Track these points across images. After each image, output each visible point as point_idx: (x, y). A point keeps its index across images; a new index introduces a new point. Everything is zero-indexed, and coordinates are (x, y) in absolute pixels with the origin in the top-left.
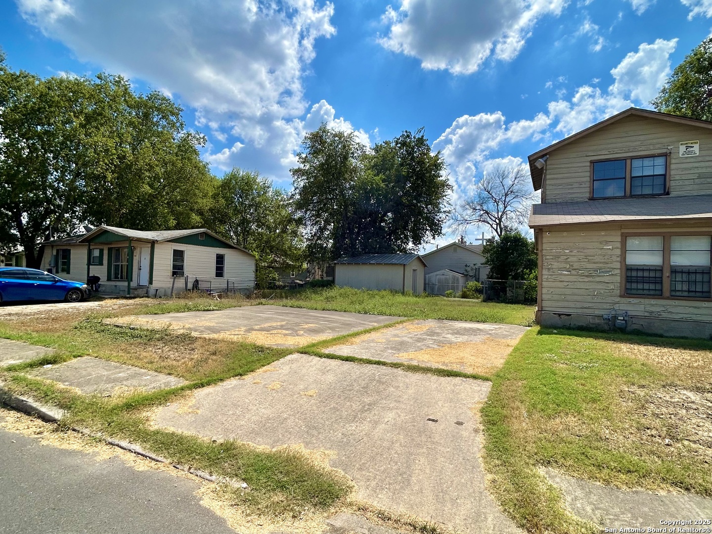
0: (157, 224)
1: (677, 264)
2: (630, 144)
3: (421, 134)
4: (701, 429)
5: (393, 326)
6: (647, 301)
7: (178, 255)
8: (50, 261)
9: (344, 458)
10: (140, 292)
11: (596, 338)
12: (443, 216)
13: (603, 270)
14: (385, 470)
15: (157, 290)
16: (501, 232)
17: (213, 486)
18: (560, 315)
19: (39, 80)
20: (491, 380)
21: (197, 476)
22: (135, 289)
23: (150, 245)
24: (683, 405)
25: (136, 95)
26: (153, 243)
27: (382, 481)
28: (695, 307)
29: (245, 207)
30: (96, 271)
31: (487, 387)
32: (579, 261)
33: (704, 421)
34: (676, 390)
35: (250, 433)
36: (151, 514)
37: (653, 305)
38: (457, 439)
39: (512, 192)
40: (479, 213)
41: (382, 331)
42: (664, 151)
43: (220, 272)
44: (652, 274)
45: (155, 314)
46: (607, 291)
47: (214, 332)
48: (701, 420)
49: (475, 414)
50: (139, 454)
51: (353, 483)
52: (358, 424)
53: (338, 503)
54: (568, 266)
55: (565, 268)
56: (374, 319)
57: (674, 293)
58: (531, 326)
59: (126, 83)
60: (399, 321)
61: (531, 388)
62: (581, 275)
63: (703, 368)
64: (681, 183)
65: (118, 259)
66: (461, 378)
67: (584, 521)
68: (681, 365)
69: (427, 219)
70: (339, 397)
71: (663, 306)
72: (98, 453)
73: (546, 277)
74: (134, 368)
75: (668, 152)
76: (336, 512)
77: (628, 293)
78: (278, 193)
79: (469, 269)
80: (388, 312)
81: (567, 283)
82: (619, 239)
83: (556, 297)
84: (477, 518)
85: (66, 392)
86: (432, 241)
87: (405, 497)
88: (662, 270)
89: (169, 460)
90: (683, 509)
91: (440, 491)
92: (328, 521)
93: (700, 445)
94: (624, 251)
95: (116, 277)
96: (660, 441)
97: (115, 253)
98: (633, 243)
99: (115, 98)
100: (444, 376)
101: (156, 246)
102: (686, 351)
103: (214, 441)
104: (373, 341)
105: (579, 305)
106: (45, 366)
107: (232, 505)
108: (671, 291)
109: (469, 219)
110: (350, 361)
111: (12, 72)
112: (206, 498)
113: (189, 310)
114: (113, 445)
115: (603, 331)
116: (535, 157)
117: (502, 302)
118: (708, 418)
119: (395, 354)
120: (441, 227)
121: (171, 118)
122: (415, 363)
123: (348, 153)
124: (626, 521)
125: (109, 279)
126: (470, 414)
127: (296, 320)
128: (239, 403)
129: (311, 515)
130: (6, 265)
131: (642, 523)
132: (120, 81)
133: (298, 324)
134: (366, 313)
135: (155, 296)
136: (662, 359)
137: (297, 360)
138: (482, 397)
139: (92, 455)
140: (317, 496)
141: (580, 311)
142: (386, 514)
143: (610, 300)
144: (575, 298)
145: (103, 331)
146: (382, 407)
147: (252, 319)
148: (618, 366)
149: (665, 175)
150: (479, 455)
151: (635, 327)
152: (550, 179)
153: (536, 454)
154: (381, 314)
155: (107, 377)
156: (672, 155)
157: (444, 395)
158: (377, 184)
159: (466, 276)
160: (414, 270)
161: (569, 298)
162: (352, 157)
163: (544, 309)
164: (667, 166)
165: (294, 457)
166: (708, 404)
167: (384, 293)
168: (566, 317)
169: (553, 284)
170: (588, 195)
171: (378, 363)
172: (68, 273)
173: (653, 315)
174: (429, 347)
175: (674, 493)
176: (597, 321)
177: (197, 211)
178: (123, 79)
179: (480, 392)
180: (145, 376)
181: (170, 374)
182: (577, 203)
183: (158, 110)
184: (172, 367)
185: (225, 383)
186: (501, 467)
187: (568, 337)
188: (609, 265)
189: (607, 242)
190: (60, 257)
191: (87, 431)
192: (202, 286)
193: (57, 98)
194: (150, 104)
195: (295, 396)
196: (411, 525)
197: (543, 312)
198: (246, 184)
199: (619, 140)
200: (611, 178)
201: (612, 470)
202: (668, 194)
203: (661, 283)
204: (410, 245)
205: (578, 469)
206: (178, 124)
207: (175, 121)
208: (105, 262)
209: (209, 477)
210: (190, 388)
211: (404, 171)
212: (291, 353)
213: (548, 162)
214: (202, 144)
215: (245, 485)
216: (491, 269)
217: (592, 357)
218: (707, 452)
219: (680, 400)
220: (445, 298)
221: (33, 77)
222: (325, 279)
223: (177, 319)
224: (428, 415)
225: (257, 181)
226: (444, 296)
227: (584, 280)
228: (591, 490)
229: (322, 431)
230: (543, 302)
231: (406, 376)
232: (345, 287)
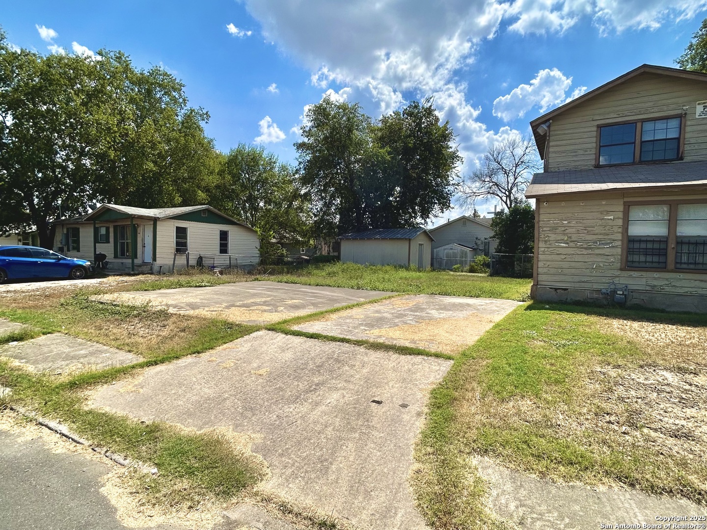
0: (164, 202)
1: (684, 234)
2: (643, 105)
3: (429, 104)
4: (668, 415)
5: (379, 302)
6: (649, 274)
7: (181, 233)
8: (62, 240)
9: (269, 443)
10: (145, 268)
11: (588, 313)
12: (451, 188)
13: (603, 242)
14: (307, 456)
15: (161, 267)
16: (511, 205)
17: (123, 470)
18: (556, 289)
19: (41, 58)
20: (453, 359)
21: (111, 459)
22: (140, 266)
23: (152, 223)
24: (656, 387)
25: (137, 71)
26: (155, 220)
27: (299, 468)
28: (702, 281)
29: (252, 184)
30: (103, 248)
31: (446, 366)
32: (578, 232)
33: (674, 406)
34: (654, 371)
35: (184, 414)
36: (42, 501)
37: (655, 279)
38: (396, 423)
39: (522, 162)
40: (488, 185)
41: (365, 306)
42: (679, 112)
43: (224, 249)
44: (656, 246)
45: (146, 290)
46: (606, 264)
47: (193, 309)
48: (670, 405)
49: (424, 396)
50: (64, 435)
51: (268, 471)
52: (297, 405)
53: (243, 492)
54: (566, 238)
55: (563, 240)
56: (364, 295)
57: (678, 266)
58: (525, 301)
59: (127, 59)
60: (388, 296)
61: (494, 368)
62: (581, 248)
63: (694, 346)
64: (696, 147)
65: (123, 237)
66: (423, 357)
67: (503, 519)
68: (672, 342)
69: (435, 192)
70: (289, 377)
71: (667, 279)
72: (24, 433)
73: (543, 249)
74: (98, 345)
75: (684, 112)
76: (237, 503)
77: (629, 265)
78: (283, 168)
79: (479, 242)
80: (381, 288)
81: (565, 256)
82: (621, 208)
83: (553, 271)
84: (386, 513)
85: (19, 370)
86: (440, 215)
87: (317, 488)
88: (667, 241)
89: (90, 442)
90: (619, 508)
91: (357, 481)
92: (225, 513)
93: (662, 433)
94: (626, 221)
95: (123, 254)
96: (617, 428)
97: (120, 232)
98: (636, 213)
99: (115, 74)
100: (406, 354)
101: (158, 223)
102: (684, 328)
103: (142, 422)
104: (350, 317)
105: (577, 279)
106: (10, 343)
107: (131, 493)
108: (677, 263)
109: (478, 192)
110: (315, 338)
111: (13, 51)
112: (109, 485)
113: (181, 286)
114: (43, 425)
115: (601, 306)
116: (537, 123)
117: (508, 277)
118: (680, 402)
119: (366, 330)
120: (450, 201)
121: (174, 94)
122: (381, 341)
123: (352, 126)
124: (549, 521)
125: (116, 257)
126: (419, 395)
127: (283, 296)
128: (185, 382)
129: (209, 505)
130: (24, 244)
131: (568, 524)
132: (120, 57)
133: (282, 300)
134: (358, 288)
135: (159, 273)
136: (653, 336)
137: (261, 337)
138: (438, 377)
139: (17, 435)
140: (223, 485)
141: (577, 285)
142: (289, 506)
143: (610, 273)
144: (573, 271)
145: (86, 308)
146: (329, 388)
147: (239, 294)
148: (600, 344)
149: (678, 139)
150: (412, 441)
151: (635, 301)
152: (553, 146)
153: (474, 441)
154: (374, 289)
155: (66, 355)
156: (688, 117)
157: (399, 374)
158: (382, 157)
159: (475, 251)
160: (420, 245)
161: (566, 271)
162: (357, 130)
163: (540, 283)
164: (681, 128)
165: (218, 441)
166: (684, 387)
167: (388, 268)
168: (563, 291)
169: (549, 257)
170: (593, 162)
171: (343, 340)
172: (79, 251)
173: (656, 289)
174: (406, 323)
175: (616, 489)
176: (595, 295)
177: (204, 188)
178: (123, 55)
179: (436, 372)
180: (105, 354)
181: (130, 351)
182: (581, 171)
183: (160, 85)
184: (136, 344)
185: (180, 361)
186: (431, 456)
187: (558, 312)
188: (609, 237)
189: (608, 213)
190: (70, 235)
191: (22, 410)
192: (206, 262)
193: (58, 77)
194: (151, 80)
195: (245, 375)
196: (310, 519)
197: (539, 286)
198: (252, 159)
199: (629, 101)
200: (619, 143)
201: (552, 461)
202: (682, 159)
203: (665, 255)
204: (419, 220)
205: (515, 459)
206: (181, 100)
207: (177, 96)
208: (112, 239)
209: (122, 461)
210: (142, 366)
211: (411, 142)
212: (258, 330)
213: (552, 128)
214: (206, 120)
215: (155, 470)
216: (500, 243)
217: (575, 334)
218: (667, 442)
219: (654, 382)
220: (452, 273)
221: (34, 55)
222: (331, 254)
223: (164, 295)
224: (374, 396)
225: (263, 156)
226: (451, 270)
227: (583, 253)
228: (523, 483)
229: (257, 412)
230: (539, 276)
231: (366, 354)
232: (348, 263)
